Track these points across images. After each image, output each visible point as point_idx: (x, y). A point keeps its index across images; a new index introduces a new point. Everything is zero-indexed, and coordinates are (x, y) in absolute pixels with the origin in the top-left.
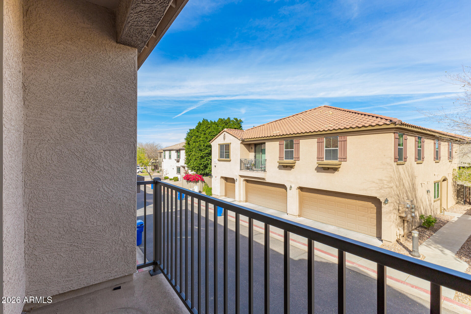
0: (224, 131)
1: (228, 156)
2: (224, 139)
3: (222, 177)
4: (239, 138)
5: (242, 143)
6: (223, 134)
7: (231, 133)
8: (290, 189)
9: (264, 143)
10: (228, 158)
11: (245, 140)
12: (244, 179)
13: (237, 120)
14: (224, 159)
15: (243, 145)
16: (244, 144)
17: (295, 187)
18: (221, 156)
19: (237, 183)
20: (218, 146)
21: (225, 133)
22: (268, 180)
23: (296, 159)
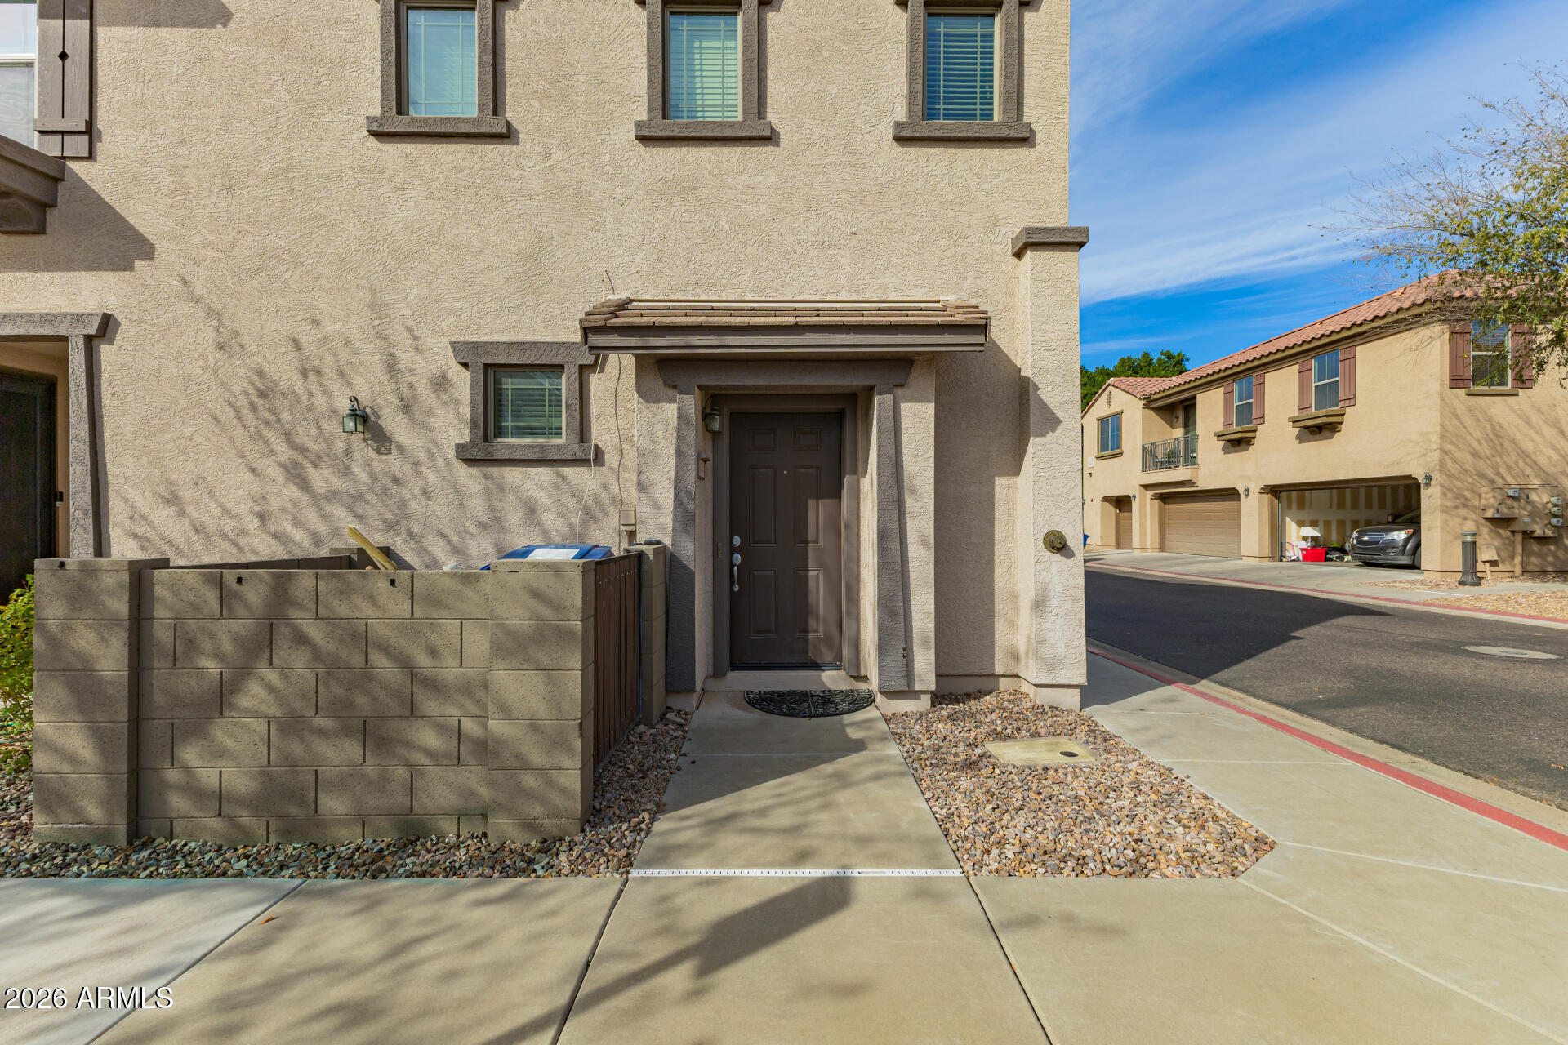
0: (1109, 385)
1: (1117, 444)
2: (1109, 403)
3: (1106, 499)
4: (1138, 396)
5: (1146, 406)
6: (1106, 393)
7: (1123, 387)
8: (1247, 495)
9: (1194, 398)
10: (1118, 448)
11: (1153, 397)
12: (1152, 492)
13: (1170, 356)
14: (1110, 452)
15: (1151, 412)
16: (1155, 409)
17: (1255, 488)
18: (1103, 445)
19: (1135, 506)
20: (1096, 422)
21: (1110, 388)
22: (1202, 485)
23: (1258, 421)
